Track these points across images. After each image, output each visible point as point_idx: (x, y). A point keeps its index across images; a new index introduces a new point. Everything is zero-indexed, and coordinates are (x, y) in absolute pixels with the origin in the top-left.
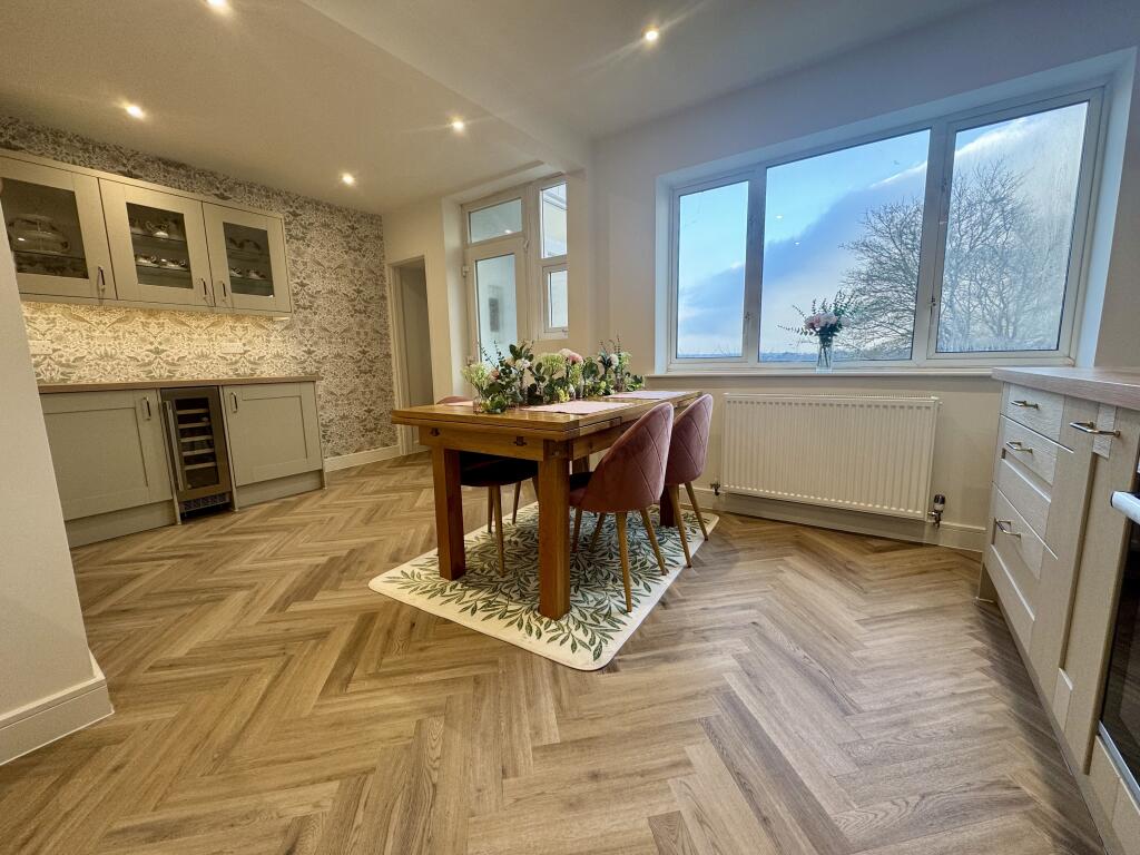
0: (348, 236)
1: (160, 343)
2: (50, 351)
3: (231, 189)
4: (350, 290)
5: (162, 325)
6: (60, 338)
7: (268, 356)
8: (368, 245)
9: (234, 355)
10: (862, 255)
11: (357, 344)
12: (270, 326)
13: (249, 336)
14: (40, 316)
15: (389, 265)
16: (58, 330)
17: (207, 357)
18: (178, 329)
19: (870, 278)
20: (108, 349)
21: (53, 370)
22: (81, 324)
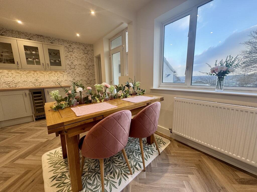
0: (84, 50)
1: (37, 78)
2: (12, 81)
3: (54, 41)
4: (85, 64)
5: (37, 74)
6: (14, 78)
7: (63, 80)
8: (90, 52)
9: (55, 80)
10: (248, 46)
11: (86, 77)
12: (64, 73)
13: (59, 76)
14: (10, 73)
15: (95, 57)
16: (14, 76)
17: (48, 81)
18: (41, 74)
19: (250, 53)
20: (25, 80)
21: (13, 85)
22: (19, 74)
